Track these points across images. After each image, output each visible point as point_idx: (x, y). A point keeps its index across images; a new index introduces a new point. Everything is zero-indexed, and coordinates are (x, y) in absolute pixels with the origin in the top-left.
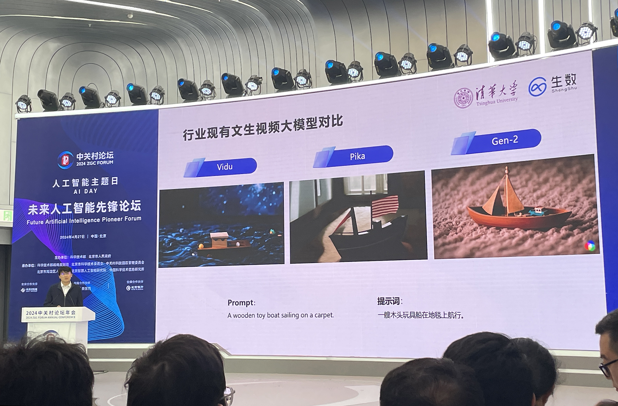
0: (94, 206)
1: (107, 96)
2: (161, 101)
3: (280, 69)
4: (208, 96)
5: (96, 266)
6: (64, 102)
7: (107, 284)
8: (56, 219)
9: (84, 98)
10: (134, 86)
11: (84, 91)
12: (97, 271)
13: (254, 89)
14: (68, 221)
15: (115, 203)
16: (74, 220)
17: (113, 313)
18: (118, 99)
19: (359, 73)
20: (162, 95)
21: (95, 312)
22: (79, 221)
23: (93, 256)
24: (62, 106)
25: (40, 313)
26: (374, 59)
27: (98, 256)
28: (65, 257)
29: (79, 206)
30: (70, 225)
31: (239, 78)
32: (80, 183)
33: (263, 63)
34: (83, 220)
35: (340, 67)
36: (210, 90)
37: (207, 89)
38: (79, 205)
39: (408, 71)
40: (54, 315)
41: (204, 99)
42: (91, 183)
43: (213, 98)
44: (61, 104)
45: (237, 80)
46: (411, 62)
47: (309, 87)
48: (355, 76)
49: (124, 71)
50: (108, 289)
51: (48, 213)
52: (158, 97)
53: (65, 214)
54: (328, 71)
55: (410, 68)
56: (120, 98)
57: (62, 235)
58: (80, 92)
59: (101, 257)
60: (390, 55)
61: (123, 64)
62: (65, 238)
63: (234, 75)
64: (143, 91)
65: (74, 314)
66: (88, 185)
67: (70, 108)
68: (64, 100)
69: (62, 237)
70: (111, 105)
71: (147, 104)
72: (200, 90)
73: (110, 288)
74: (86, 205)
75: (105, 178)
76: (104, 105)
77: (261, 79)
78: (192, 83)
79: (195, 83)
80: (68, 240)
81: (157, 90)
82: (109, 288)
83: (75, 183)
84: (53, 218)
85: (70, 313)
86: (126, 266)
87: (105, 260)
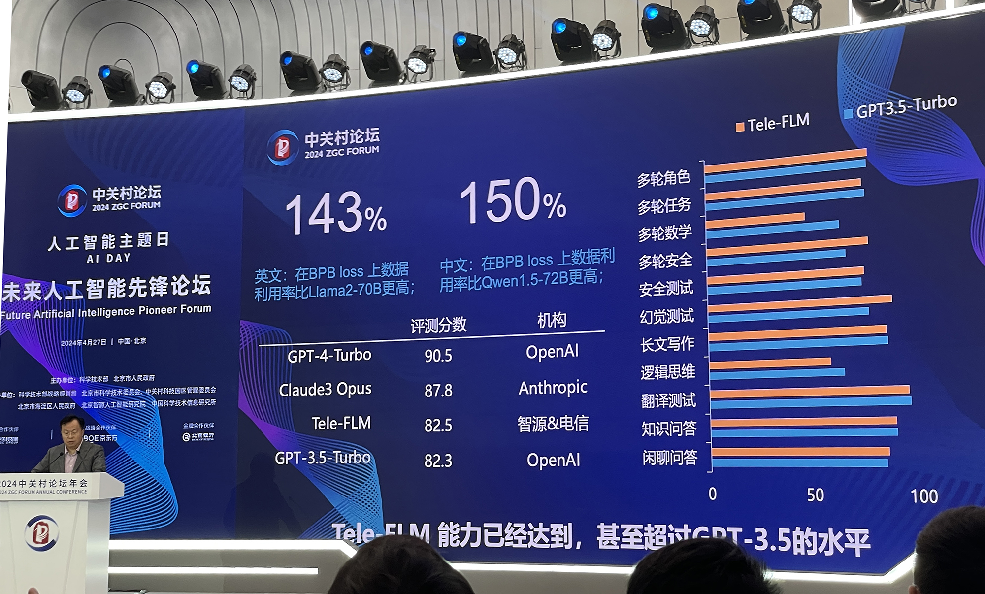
0: (124, 284)
1: (150, 84)
2: (249, 93)
3: (468, 34)
4: (336, 84)
5: (125, 397)
6: (71, 93)
7: (147, 430)
8: (54, 310)
9: (108, 85)
10: (199, 65)
11: (107, 74)
12: (128, 405)
13: (420, 71)
14: (76, 313)
15: (162, 281)
16: (87, 310)
17: (158, 483)
18: (171, 88)
19: (613, 42)
20: (251, 81)
21: (124, 482)
22: (97, 314)
23: (122, 377)
24: (67, 100)
25: (22, 484)
26: (641, 16)
27: (132, 378)
28: (71, 380)
29: (96, 286)
30: (80, 319)
31: (392, 50)
32: (99, 243)
33: (436, 23)
34: (104, 311)
35: (578, 31)
36: (339, 73)
37: (333, 70)
38: (96, 283)
39: (704, 39)
40: (48, 488)
41: (328, 90)
42: (118, 242)
43: (345, 87)
44: (65, 97)
45: (390, 55)
46: (709, 23)
47: (522, 68)
48: (605, 47)
49: (182, 36)
50: (148, 439)
51: (39, 298)
52: (244, 85)
53: (71, 300)
54: (556, 38)
55: (707, 33)
56: (175, 87)
57: (64, 339)
58: (100, 75)
59: (137, 379)
60: (670, 10)
61: (181, 23)
62: (70, 345)
63: (384, 44)
64: (216, 75)
65: (85, 486)
66: (114, 246)
67: (81, 105)
68: (70, 90)
69: (64, 343)
70: (159, 100)
71: (225, 97)
72: (321, 72)
73: (153, 437)
74: (109, 283)
75: (146, 234)
76: (145, 101)
77: (433, 53)
78: (307, 61)
79: (312, 59)
80: (75, 347)
81: (242, 72)
82: (151, 437)
83: (90, 242)
84: (48, 308)
85: (78, 483)
86: (181, 397)
87: (143, 386)
